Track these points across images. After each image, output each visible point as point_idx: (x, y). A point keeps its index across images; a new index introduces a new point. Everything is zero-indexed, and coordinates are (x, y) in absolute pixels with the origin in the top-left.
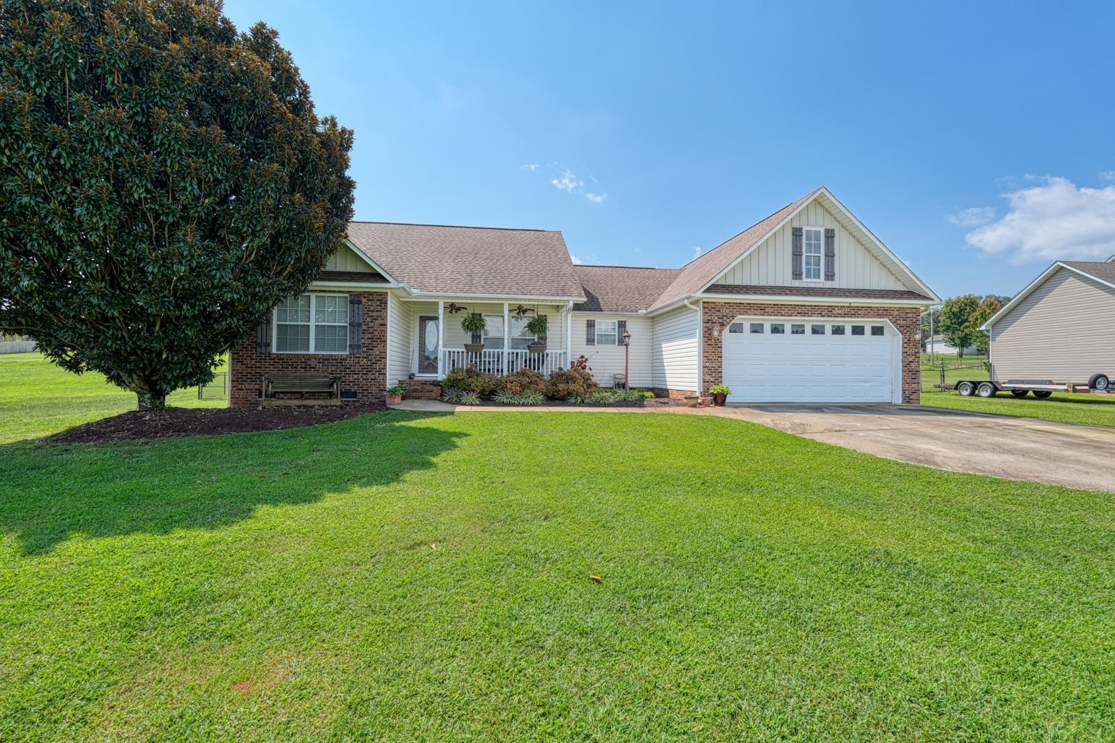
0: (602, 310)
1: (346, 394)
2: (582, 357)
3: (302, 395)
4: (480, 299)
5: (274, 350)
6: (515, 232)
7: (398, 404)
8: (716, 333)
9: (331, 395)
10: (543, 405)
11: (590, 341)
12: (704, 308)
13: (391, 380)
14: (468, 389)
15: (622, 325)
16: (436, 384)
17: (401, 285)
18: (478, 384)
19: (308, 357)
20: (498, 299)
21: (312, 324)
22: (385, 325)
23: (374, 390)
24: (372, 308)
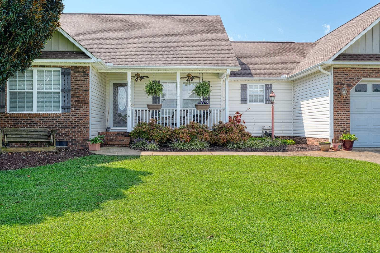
0: (252, 76)
1: (60, 143)
2: (238, 113)
3: (28, 144)
4: (159, 69)
5: (8, 111)
6: (184, 17)
7: (97, 150)
8: (344, 92)
9: (49, 144)
10: (208, 150)
11: (244, 100)
12: (335, 72)
13: (92, 133)
14: (150, 139)
15: (269, 87)
16: (126, 134)
17: (99, 60)
18: (157, 135)
19: (32, 116)
20: (172, 69)
21: (35, 91)
22: (87, 91)
23: (80, 140)
24: (78, 78)
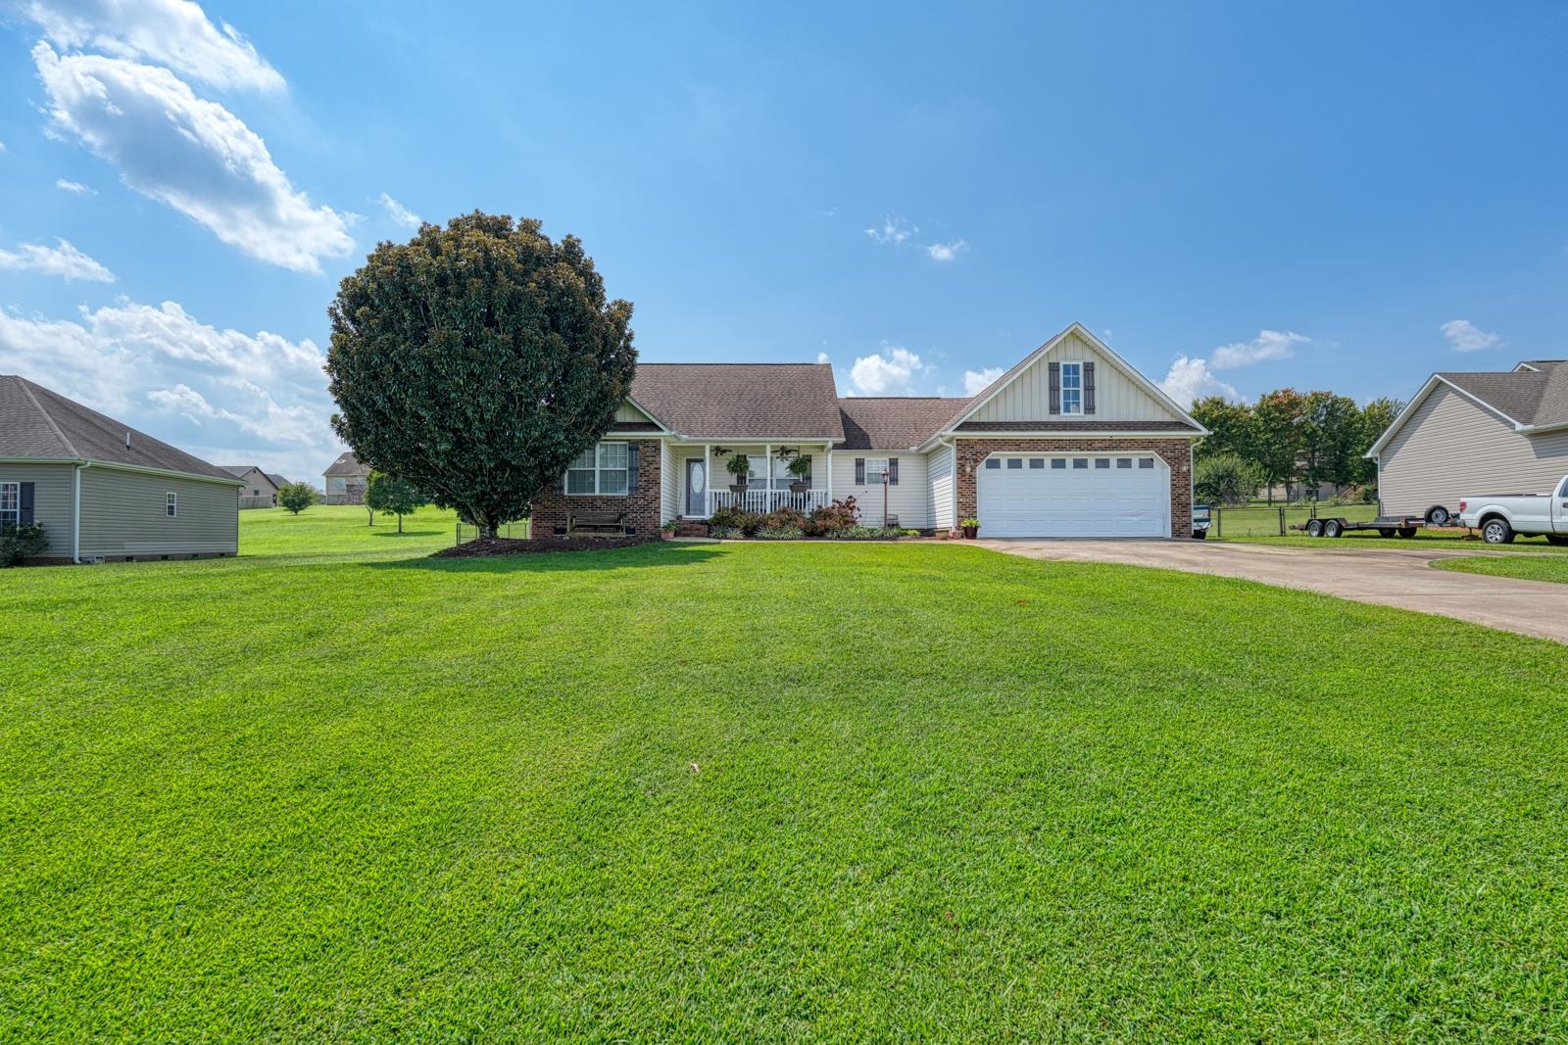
0: (871, 448)
1: (630, 531)
2: (850, 497)
3: (595, 528)
4: (744, 442)
5: (566, 493)
6: (781, 368)
7: (670, 537)
8: (968, 470)
9: (618, 528)
10: (801, 539)
11: (860, 480)
12: (957, 445)
13: (665, 517)
14: (733, 526)
15: (894, 463)
16: (703, 522)
17: (673, 433)
18: (741, 521)
19: (594, 499)
20: (761, 442)
21: (597, 469)
22: (659, 469)
23: (650, 527)
24: (648, 454)
